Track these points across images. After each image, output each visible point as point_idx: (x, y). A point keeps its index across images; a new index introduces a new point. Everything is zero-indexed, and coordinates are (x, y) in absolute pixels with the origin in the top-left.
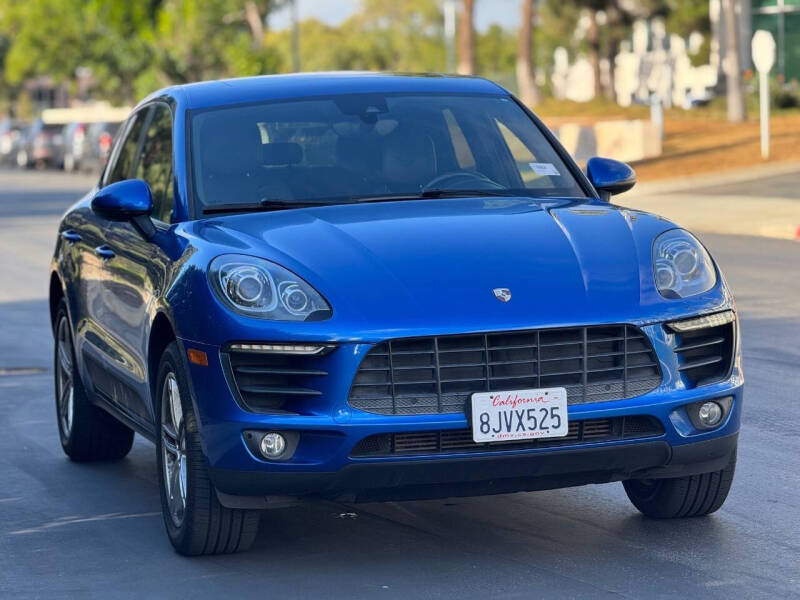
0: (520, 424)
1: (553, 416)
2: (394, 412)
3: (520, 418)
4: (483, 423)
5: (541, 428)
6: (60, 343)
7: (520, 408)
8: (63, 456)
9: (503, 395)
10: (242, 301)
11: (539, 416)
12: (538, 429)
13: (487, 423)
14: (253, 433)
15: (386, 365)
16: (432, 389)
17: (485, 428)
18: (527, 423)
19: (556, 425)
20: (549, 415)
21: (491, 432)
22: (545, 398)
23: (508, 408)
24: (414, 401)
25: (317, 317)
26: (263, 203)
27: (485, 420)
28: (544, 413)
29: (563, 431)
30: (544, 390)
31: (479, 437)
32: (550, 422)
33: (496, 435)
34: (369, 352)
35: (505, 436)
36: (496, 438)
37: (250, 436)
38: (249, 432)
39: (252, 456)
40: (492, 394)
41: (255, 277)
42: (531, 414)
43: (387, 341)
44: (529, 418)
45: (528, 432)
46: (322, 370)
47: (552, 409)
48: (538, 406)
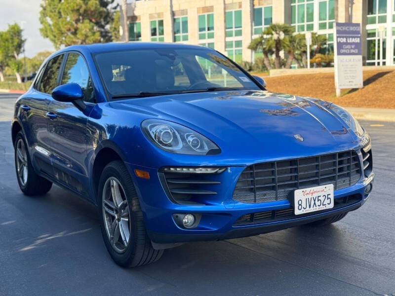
0: (315, 204)
1: (328, 199)
2: (255, 201)
3: (315, 201)
4: (299, 205)
5: (323, 205)
6: (18, 149)
7: (315, 195)
8: (20, 192)
9: (308, 190)
10: (163, 144)
11: (322, 198)
12: (322, 206)
13: (301, 205)
14: (179, 215)
15: (251, 177)
16: (273, 188)
17: (300, 207)
18: (318, 203)
19: (329, 203)
20: (326, 198)
21: (303, 209)
22: (325, 190)
23: (310, 196)
24: (265, 195)
25: (212, 153)
26: (141, 94)
27: (300, 203)
28: (324, 197)
29: (332, 206)
30: (325, 186)
31: (297, 212)
32: (327, 201)
33: (304, 210)
34: (244, 171)
35: (309, 210)
36: (305, 212)
37: (177, 217)
38: (177, 215)
39: (178, 227)
40: (302, 190)
41: (169, 131)
42: (319, 198)
43: (253, 165)
44: (318, 200)
45: (318, 207)
46: (217, 181)
47: (328, 195)
48: (322, 194)
